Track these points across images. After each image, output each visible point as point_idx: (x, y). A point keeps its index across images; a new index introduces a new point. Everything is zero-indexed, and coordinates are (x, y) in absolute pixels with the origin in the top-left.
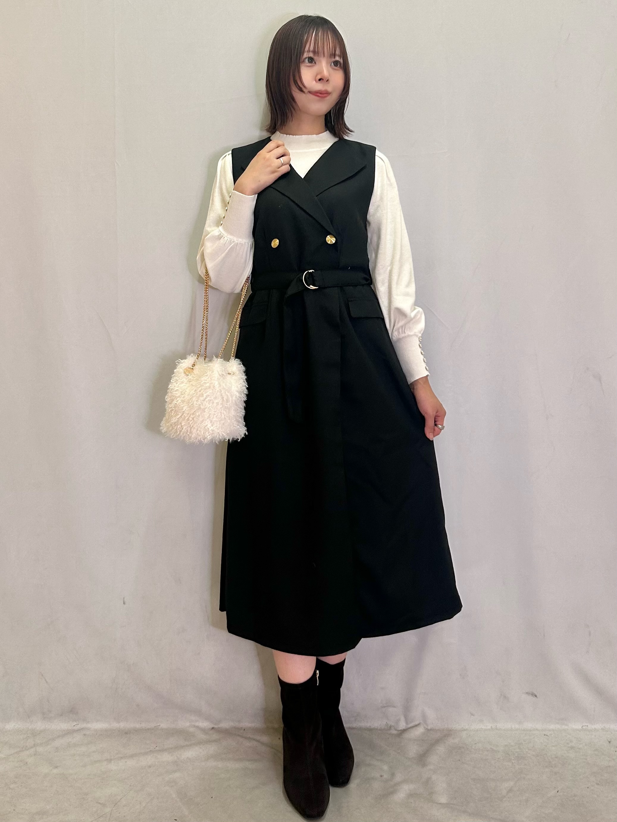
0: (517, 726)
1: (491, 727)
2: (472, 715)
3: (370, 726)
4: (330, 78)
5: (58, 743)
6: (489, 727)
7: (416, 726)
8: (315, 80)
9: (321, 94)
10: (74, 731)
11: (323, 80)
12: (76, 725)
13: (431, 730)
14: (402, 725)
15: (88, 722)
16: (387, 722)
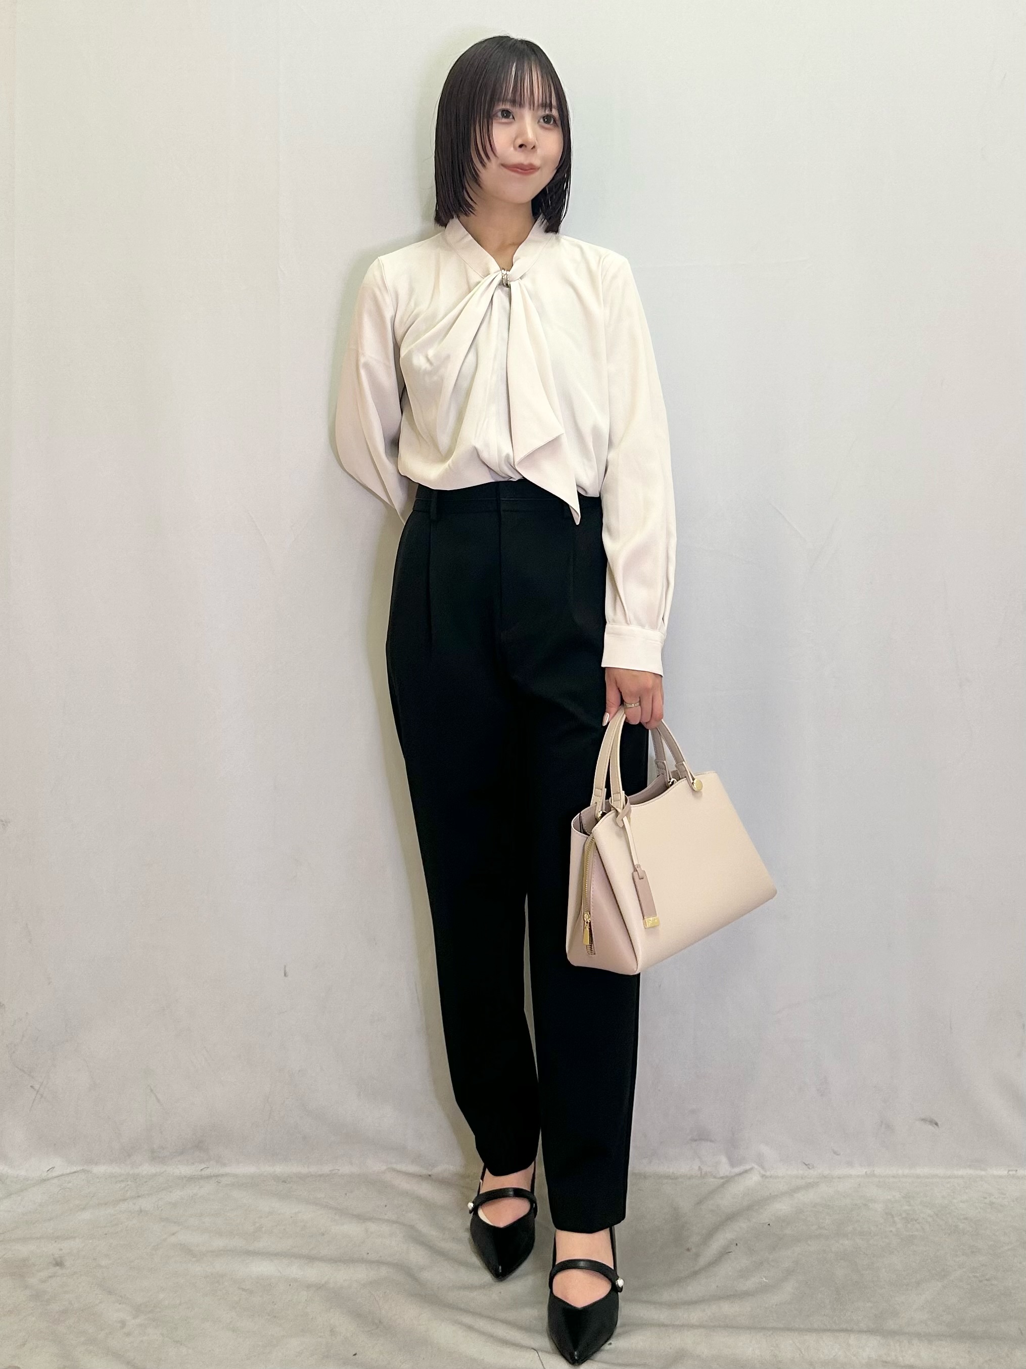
0: (906, 1171)
1: (866, 1172)
2: (835, 1153)
3: (673, 1173)
4: (537, 143)
5: (176, 1195)
6: (864, 1173)
7: (746, 1171)
8: (514, 147)
9: (526, 170)
10: (202, 1178)
11: (526, 146)
12: (205, 1169)
13: (771, 1177)
14: (725, 1169)
15: (224, 1165)
16: (701, 1167)
